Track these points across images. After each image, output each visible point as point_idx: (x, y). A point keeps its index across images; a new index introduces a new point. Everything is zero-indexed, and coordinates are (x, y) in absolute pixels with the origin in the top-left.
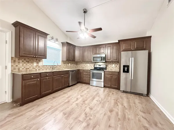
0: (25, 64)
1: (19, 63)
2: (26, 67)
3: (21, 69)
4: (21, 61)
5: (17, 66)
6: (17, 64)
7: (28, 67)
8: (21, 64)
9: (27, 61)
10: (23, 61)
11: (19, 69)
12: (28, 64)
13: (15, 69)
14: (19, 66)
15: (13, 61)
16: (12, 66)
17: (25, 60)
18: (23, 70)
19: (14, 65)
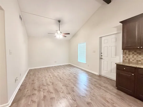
0: (135, 56)
1: (129, 54)
2: (137, 59)
3: (131, 60)
4: (131, 53)
5: (127, 57)
6: (127, 55)
7: (139, 59)
8: (131, 56)
9: (138, 53)
10: (133, 53)
11: (129, 60)
12: (139, 56)
13: (125, 59)
14: (129, 57)
15: (124, 53)
16: (123, 57)
17: (135, 51)
18: (133, 62)
19: (125, 57)
